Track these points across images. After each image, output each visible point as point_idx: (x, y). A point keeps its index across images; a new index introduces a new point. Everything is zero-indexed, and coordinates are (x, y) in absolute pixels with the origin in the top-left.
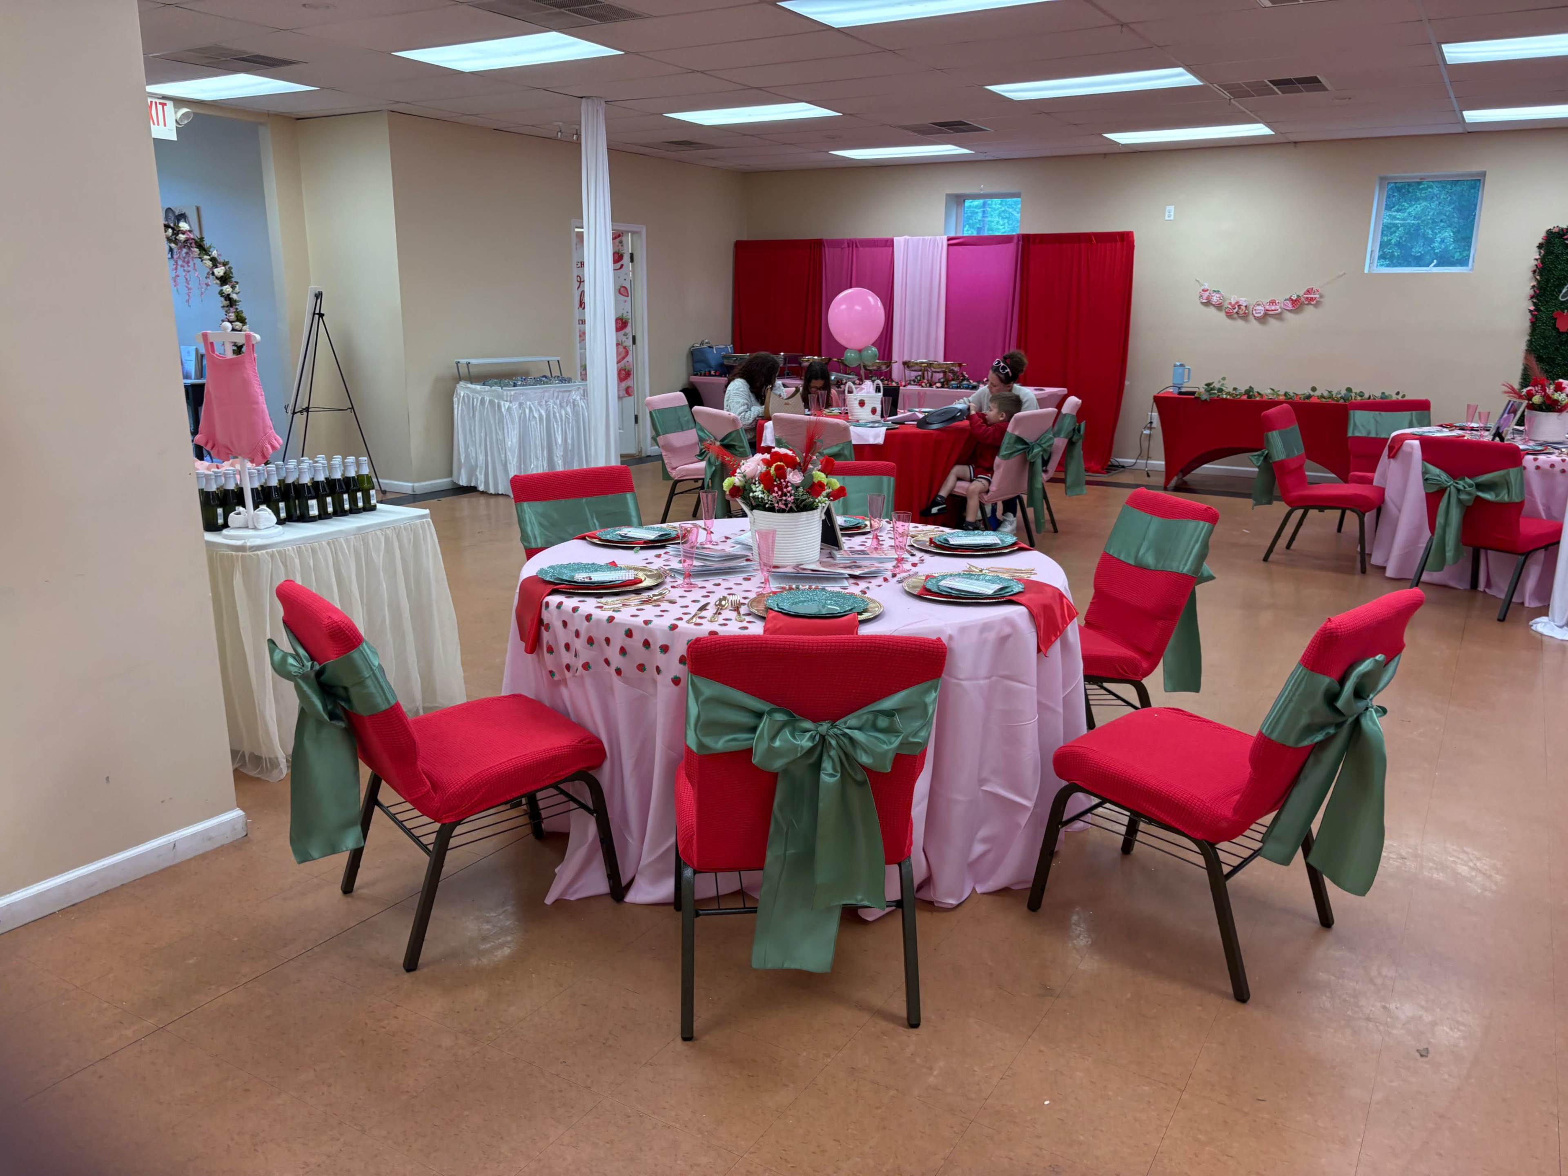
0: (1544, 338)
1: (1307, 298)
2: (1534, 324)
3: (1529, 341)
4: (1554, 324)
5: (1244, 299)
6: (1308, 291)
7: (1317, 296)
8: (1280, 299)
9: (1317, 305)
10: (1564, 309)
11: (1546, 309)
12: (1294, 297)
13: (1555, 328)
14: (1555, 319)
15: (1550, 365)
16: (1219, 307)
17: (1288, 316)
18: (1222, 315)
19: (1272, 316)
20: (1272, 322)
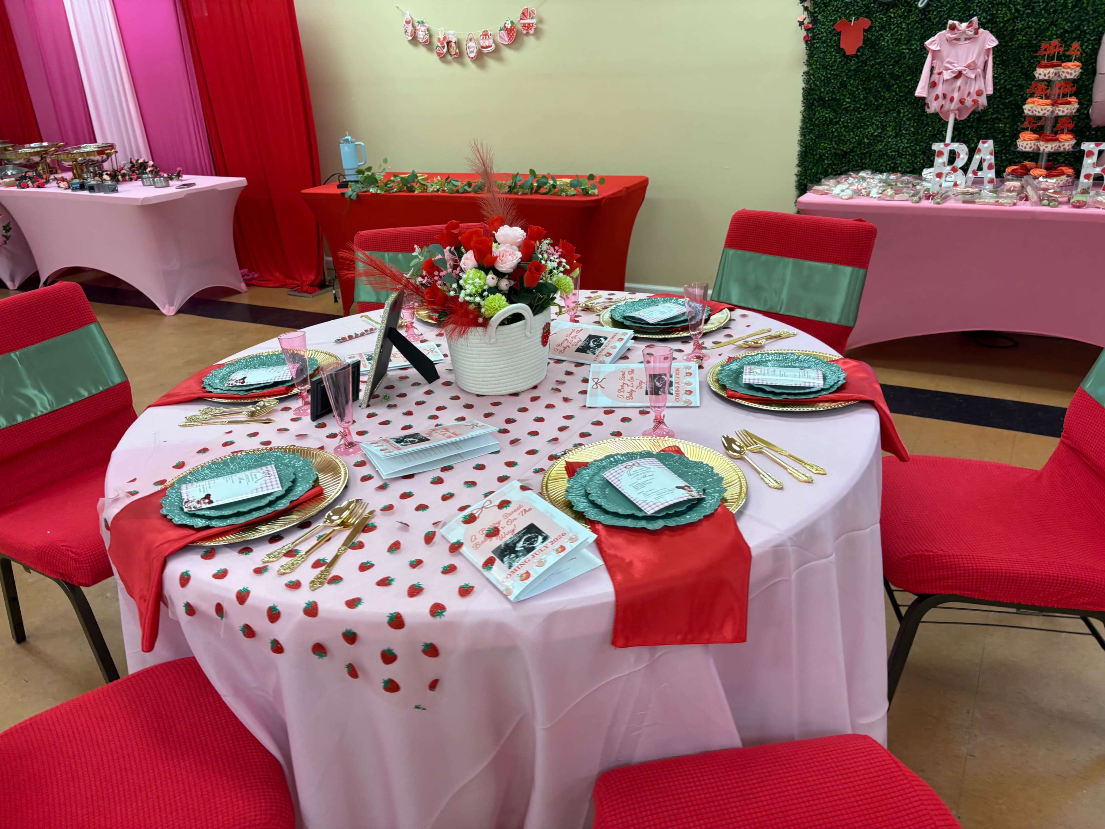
0: (825, 68)
1: (524, 25)
2: (810, 42)
3: (806, 73)
4: (838, 46)
5: (452, 32)
6: (523, 14)
7: (534, 21)
8: (494, 28)
9: (538, 33)
10: (851, 15)
11: (826, 17)
12: (509, 26)
13: (840, 50)
14: (839, 34)
15: (835, 111)
16: (429, 45)
17: (508, 53)
18: (434, 58)
19: (487, 54)
20: (492, 63)
